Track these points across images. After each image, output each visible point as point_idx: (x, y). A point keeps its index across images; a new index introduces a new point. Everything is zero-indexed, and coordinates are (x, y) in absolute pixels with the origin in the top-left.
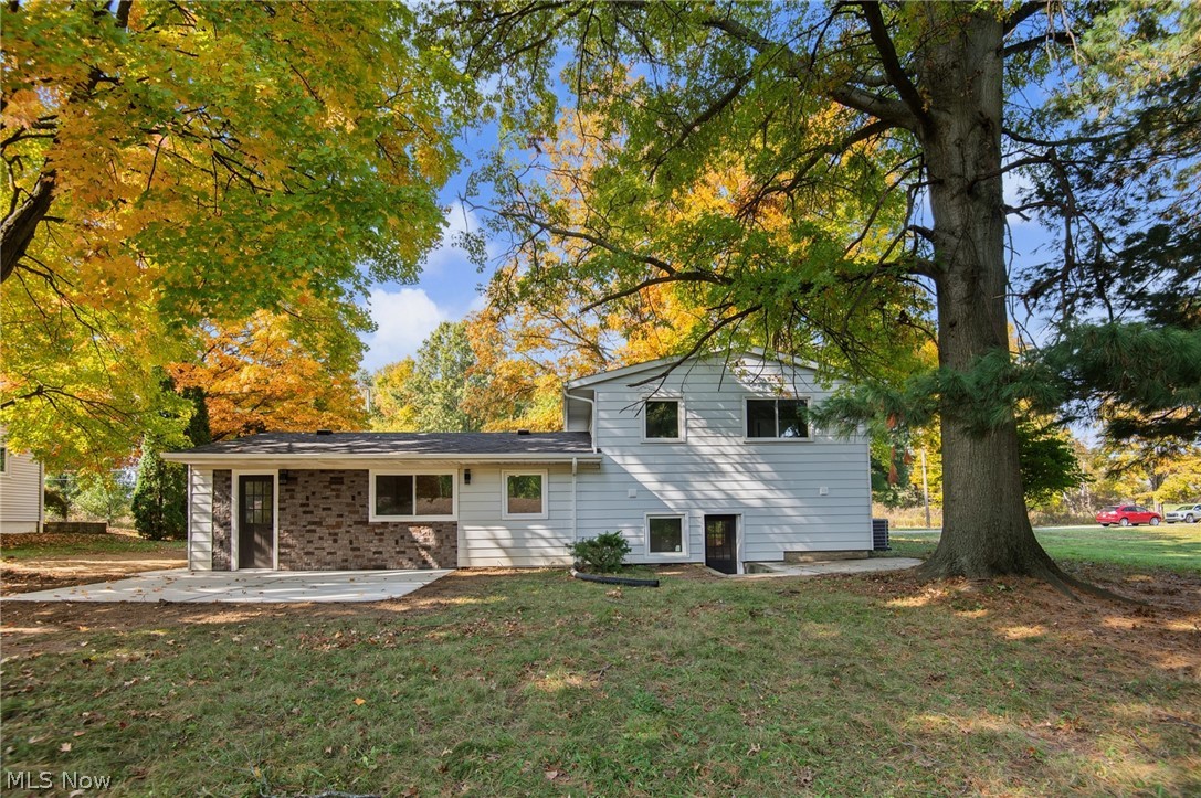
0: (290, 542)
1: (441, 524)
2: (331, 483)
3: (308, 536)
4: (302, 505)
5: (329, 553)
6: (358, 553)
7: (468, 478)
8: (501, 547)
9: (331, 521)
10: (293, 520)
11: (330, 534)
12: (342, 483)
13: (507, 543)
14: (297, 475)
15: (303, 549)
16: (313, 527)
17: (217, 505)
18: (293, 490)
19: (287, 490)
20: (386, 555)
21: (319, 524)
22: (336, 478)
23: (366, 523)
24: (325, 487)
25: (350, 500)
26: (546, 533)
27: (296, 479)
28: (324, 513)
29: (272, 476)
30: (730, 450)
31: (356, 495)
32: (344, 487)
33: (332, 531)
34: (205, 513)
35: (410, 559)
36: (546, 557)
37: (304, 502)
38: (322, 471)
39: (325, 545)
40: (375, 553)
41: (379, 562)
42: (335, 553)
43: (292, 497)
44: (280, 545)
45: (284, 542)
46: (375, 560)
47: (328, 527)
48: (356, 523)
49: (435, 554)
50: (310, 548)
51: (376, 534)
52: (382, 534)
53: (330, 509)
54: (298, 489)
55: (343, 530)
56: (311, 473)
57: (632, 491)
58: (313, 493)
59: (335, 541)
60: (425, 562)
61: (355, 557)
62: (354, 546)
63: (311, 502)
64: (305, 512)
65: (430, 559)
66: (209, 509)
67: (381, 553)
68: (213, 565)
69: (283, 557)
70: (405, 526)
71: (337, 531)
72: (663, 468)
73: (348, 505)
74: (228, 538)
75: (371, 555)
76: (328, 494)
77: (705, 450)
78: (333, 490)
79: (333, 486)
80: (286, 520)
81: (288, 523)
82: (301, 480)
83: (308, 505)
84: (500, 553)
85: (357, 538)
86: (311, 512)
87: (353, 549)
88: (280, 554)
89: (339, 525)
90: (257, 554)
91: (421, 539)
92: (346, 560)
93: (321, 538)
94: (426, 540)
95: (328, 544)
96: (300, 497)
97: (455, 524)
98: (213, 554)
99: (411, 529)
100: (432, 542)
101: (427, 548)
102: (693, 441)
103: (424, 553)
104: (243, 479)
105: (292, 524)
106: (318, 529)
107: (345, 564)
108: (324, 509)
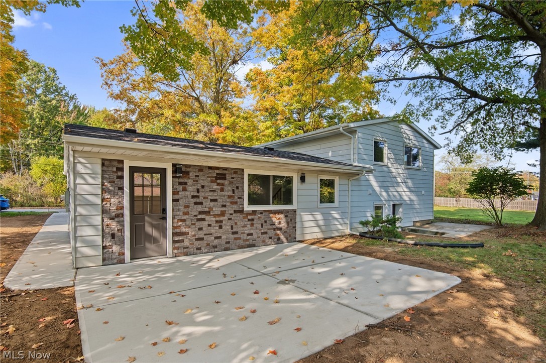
0: (183, 230)
1: (287, 211)
2: (217, 178)
3: (199, 224)
4: (193, 197)
5: (216, 238)
6: (236, 236)
7: (303, 179)
8: (319, 226)
9: (217, 210)
10: (186, 210)
11: (217, 222)
12: (225, 179)
13: (321, 223)
14: (188, 170)
15: (194, 235)
16: (203, 216)
17: (107, 196)
18: (186, 183)
19: (180, 183)
20: (255, 236)
21: (207, 213)
22: (221, 175)
23: (241, 211)
24: (212, 181)
25: (230, 193)
26: (337, 216)
27: (188, 173)
28: (212, 204)
29: (165, 170)
30: (400, 171)
31: (235, 188)
32: (226, 182)
33: (218, 219)
34: (93, 205)
35: (270, 238)
36: (337, 230)
37: (196, 194)
38: (210, 168)
39: (213, 231)
40: (248, 235)
41: (251, 242)
42: (220, 237)
43: (185, 190)
44: (174, 234)
45: (178, 230)
46: (248, 240)
47: (215, 216)
48: (235, 212)
49: (285, 233)
50: (201, 234)
51: (249, 220)
52: (253, 220)
53: (216, 200)
54: (190, 182)
55: (226, 218)
56: (201, 169)
57: (370, 191)
58: (203, 187)
59: (221, 227)
60: (279, 239)
61: (236, 239)
62: (234, 230)
63: (201, 194)
64: (196, 203)
65: (282, 237)
66: (99, 201)
67: (251, 234)
68: (104, 260)
69: (177, 245)
70: (267, 213)
71: (221, 218)
72: (381, 179)
73: (230, 197)
74: (121, 231)
75: (245, 237)
76: (215, 187)
77: (394, 170)
78: (218, 184)
79: (218, 181)
80: (179, 210)
81: (181, 213)
82: (192, 175)
83: (198, 197)
84: (317, 229)
85: (236, 224)
86: (201, 203)
87: (233, 233)
88: (174, 242)
89: (223, 214)
90: (148, 245)
91: (277, 222)
92: (229, 242)
93: (210, 225)
94: (280, 223)
95: (215, 230)
96: (191, 190)
97: (295, 211)
98: (104, 248)
99: (271, 215)
100: (283, 225)
101: (280, 229)
102: (390, 165)
103: (278, 232)
104: (133, 170)
105: (185, 214)
106: (207, 218)
107: (228, 245)
108: (212, 200)
